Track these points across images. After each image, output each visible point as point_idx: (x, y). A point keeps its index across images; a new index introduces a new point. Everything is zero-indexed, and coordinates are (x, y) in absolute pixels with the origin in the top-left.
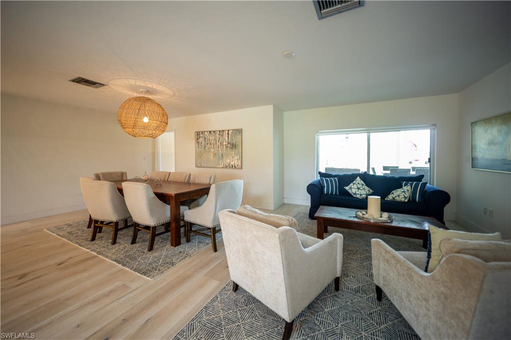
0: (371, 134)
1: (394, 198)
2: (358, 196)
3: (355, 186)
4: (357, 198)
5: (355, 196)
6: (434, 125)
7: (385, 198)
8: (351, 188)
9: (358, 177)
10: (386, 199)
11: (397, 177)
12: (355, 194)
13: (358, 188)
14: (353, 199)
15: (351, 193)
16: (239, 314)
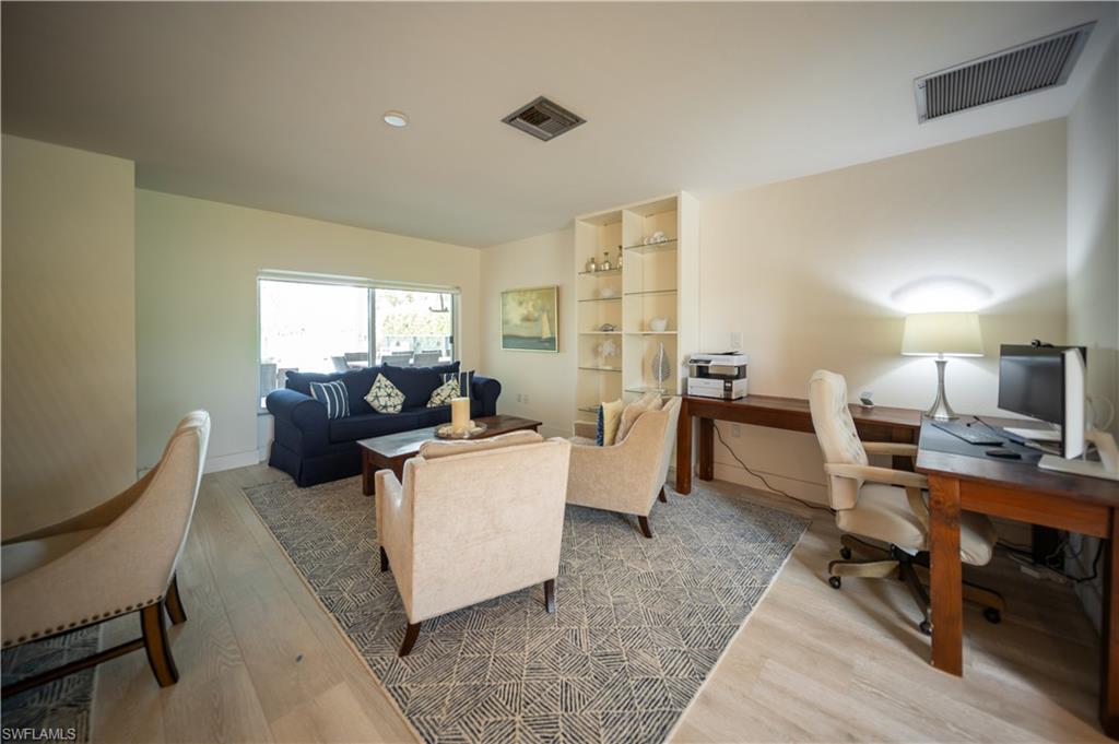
0: (376, 290)
1: (443, 402)
2: (391, 410)
3: (382, 392)
4: (389, 414)
5: (384, 411)
6: (458, 288)
7: (427, 404)
8: (377, 397)
9: (380, 375)
10: (429, 406)
11: (430, 367)
12: (385, 407)
13: (389, 395)
14: (380, 417)
15: (375, 407)
16: (472, 656)
